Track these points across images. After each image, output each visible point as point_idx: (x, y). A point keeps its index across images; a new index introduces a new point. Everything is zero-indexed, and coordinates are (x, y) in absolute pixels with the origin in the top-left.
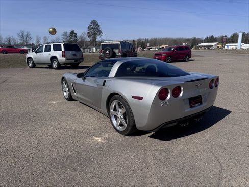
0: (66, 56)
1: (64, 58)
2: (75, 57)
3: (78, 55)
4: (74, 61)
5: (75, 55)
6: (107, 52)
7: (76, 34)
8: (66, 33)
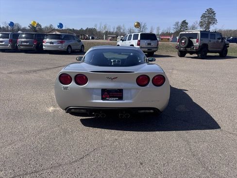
0: (141, 45)
1: (138, 47)
2: (149, 46)
3: (152, 44)
4: (147, 49)
5: (149, 44)
6: (183, 41)
7: (187, 24)
8: (177, 23)
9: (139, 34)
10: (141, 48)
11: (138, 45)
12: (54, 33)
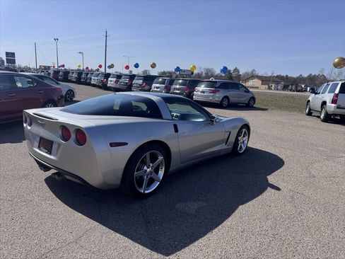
0: (338, 102)
9: (340, 83)
10: (337, 108)
11: (332, 103)
12: (210, 80)
